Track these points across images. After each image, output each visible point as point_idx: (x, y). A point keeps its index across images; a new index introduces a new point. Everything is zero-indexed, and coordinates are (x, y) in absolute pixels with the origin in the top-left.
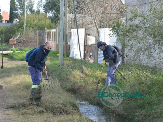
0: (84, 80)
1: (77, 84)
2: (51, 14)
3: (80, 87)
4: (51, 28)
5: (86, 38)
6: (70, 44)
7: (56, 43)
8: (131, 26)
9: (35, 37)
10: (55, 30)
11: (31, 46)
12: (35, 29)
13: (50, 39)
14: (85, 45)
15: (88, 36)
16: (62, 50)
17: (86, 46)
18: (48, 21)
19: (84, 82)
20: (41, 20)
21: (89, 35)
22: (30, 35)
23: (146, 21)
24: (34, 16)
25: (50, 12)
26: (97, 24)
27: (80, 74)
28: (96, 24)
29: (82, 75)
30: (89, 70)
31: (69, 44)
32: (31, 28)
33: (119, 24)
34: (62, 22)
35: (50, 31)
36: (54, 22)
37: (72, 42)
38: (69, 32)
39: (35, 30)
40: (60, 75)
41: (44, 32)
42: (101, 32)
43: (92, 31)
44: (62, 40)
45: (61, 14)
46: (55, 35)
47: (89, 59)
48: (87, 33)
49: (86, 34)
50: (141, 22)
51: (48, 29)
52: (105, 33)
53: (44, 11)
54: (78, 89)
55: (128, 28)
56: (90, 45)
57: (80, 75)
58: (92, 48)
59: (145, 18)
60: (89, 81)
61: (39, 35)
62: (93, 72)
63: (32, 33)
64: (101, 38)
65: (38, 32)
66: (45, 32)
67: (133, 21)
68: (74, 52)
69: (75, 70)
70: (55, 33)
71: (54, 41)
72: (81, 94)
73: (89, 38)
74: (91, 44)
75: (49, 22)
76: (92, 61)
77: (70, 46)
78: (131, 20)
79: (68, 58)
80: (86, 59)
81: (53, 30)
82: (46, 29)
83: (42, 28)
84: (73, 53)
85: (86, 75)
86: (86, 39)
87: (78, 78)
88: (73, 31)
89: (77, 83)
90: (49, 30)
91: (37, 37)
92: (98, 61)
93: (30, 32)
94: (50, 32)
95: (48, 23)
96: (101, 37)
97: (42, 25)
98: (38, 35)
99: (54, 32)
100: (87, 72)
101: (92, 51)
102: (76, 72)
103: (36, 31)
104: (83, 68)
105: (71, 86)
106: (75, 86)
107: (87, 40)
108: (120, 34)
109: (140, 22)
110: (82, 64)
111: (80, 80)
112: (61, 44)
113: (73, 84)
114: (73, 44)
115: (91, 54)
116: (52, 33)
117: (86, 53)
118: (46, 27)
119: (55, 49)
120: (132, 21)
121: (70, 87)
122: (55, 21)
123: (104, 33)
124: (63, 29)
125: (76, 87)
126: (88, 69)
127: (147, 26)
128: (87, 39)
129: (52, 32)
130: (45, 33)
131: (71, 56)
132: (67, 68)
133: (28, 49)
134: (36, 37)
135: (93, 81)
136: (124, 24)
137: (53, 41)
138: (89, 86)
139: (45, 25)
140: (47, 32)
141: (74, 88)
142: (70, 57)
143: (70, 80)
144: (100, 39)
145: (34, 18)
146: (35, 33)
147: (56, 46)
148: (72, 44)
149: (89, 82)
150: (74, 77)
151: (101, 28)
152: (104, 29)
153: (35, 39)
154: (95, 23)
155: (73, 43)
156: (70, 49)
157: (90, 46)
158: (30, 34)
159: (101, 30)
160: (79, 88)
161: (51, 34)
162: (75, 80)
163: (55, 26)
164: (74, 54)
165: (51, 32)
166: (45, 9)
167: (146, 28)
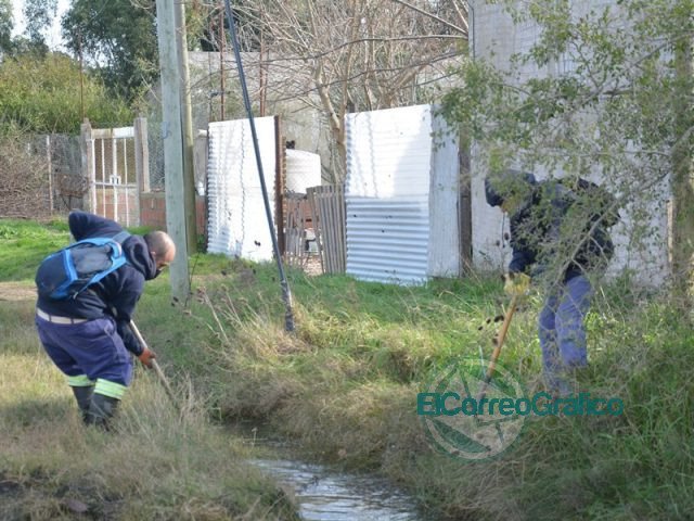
0: (300, 361)
1: (266, 388)
2: (100, 57)
3: (283, 401)
4: (107, 121)
5: (281, 160)
6: (207, 193)
7: (141, 189)
8: (537, 86)
9: (36, 165)
10: (132, 129)
11: (18, 210)
12: (33, 129)
13: (109, 171)
14: (282, 192)
15: (288, 151)
16: (180, 225)
17: (285, 199)
18: (94, 92)
19: (300, 372)
20: (60, 86)
21: (291, 145)
22: (11, 160)
23: (610, 57)
24: (25, 68)
25: (99, 44)
26: (325, 91)
27: (281, 333)
28: (322, 96)
29: (290, 342)
30: (319, 315)
31: (202, 191)
32: (13, 125)
33: (475, 80)
34: (173, 91)
35: (105, 135)
36: (121, 92)
37: (214, 181)
38: (201, 136)
39: (35, 135)
40: (178, 343)
41: (76, 143)
42: (353, 130)
43: (300, 127)
44: (176, 175)
45: (166, 52)
46: (131, 155)
47: (301, 259)
48: (284, 139)
49: (281, 143)
50: (587, 63)
51: (93, 127)
52: (374, 134)
53: (66, 42)
54: (274, 409)
55: (522, 98)
56: (305, 192)
57: (278, 339)
58: (317, 205)
59: (606, 46)
60: (325, 366)
61: (54, 158)
62: (337, 321)
63: (21, 148)
64: (358, 159)
65: (48, 143)
66: (85, 143)
67: (552, 60)
68: (230, 228)
69: (254, 320)
70: (130, 142)
71: (131, 180)
72: (291, 435)
73: (292, 160)
74: (308, 190)
75: (98, 94)
76: (314, 268)
77: (207, 200)
78: (541, 55)
79: (203, 259)
80: (291, 258)
81: (123, 132)
82: (86, 124)
83: (64, 125)
84: (225, 232)
85: (307, 338)
86: (281, 165)
87: (272, 355)
88: (217, 130)
89: (266, 380)
90: (101, 132)
91: (46, 168)
92: (348, 265)
93: (12, 141)
94: (109, 142)
95: (93, 100)
96: (356, 152)
97: (65, 108)
98: (49, 159)
99: (128, 139)
100: (312, 326)
101: (314, 219)
102: (258, 326)
103: (40, 137)
104: (289, 309)
105: (240, 395)
106: (259, 396)
107: (285, 172)
108: (485, 130)
109: (581, 67)
110: (285, 285)
111: (279, 363)
112: (171, 197)
113: (249, 386)
114: (222, 191)
115: (310, 235)
116: (120, 144)
117: (284, 231)
118: (87, 119)
119: (138, 221)
120: (547, 61)
121: (236, 402)
122: (125, 89)
123: (370, 134)
124: (176, 124)
125: (262, 402)
126: (316, 310)
127: (620, 84)
128: (284, 166)
129: (119, 139)
130: (86, 147)
131: (213, 248)
132: (217, 310)
133: (8, 225)
134: (42, 167)
135: (343, 367)
136: (501, 80)
137: (123, 181)
138: (327, 391)
139: (81, 107)
140: (93, 141)
141: (254, 407)
142: (212, 255)
143: (231, 368)
144: (353, 162)
145: (22, 76)
146: (34, 147)
147: (141, 206)
148: (216, 191)
149: (325, 374)
150: (251, 351)
151: (352, 111)
152: (370, 117)
153: (38, 175)
154: (319, 88)
155: (220, 188)
156: (207, 216)
157: (305, 197)
158: (10, 155)
159: (352, 123)
160: (278, 405)
161: (111, 149)
162: (257, 366)
163: (127, 112)
164: (231, 240)
165: (111, 139)
166: (72, 34)
167: (612, 93)
